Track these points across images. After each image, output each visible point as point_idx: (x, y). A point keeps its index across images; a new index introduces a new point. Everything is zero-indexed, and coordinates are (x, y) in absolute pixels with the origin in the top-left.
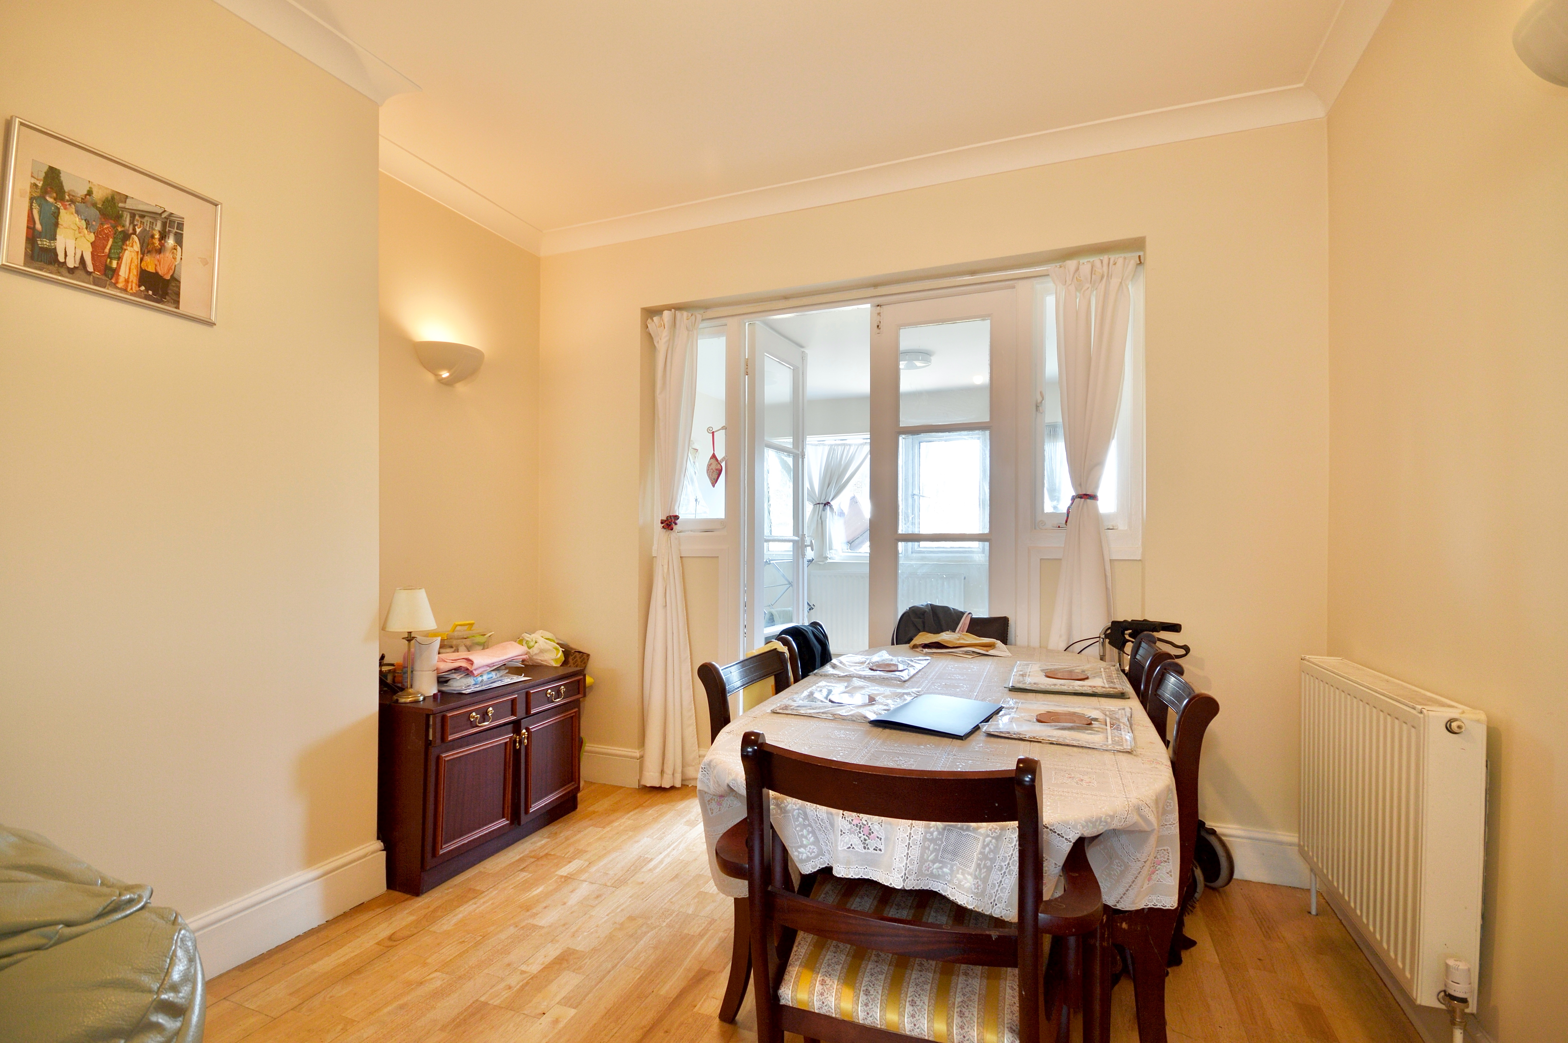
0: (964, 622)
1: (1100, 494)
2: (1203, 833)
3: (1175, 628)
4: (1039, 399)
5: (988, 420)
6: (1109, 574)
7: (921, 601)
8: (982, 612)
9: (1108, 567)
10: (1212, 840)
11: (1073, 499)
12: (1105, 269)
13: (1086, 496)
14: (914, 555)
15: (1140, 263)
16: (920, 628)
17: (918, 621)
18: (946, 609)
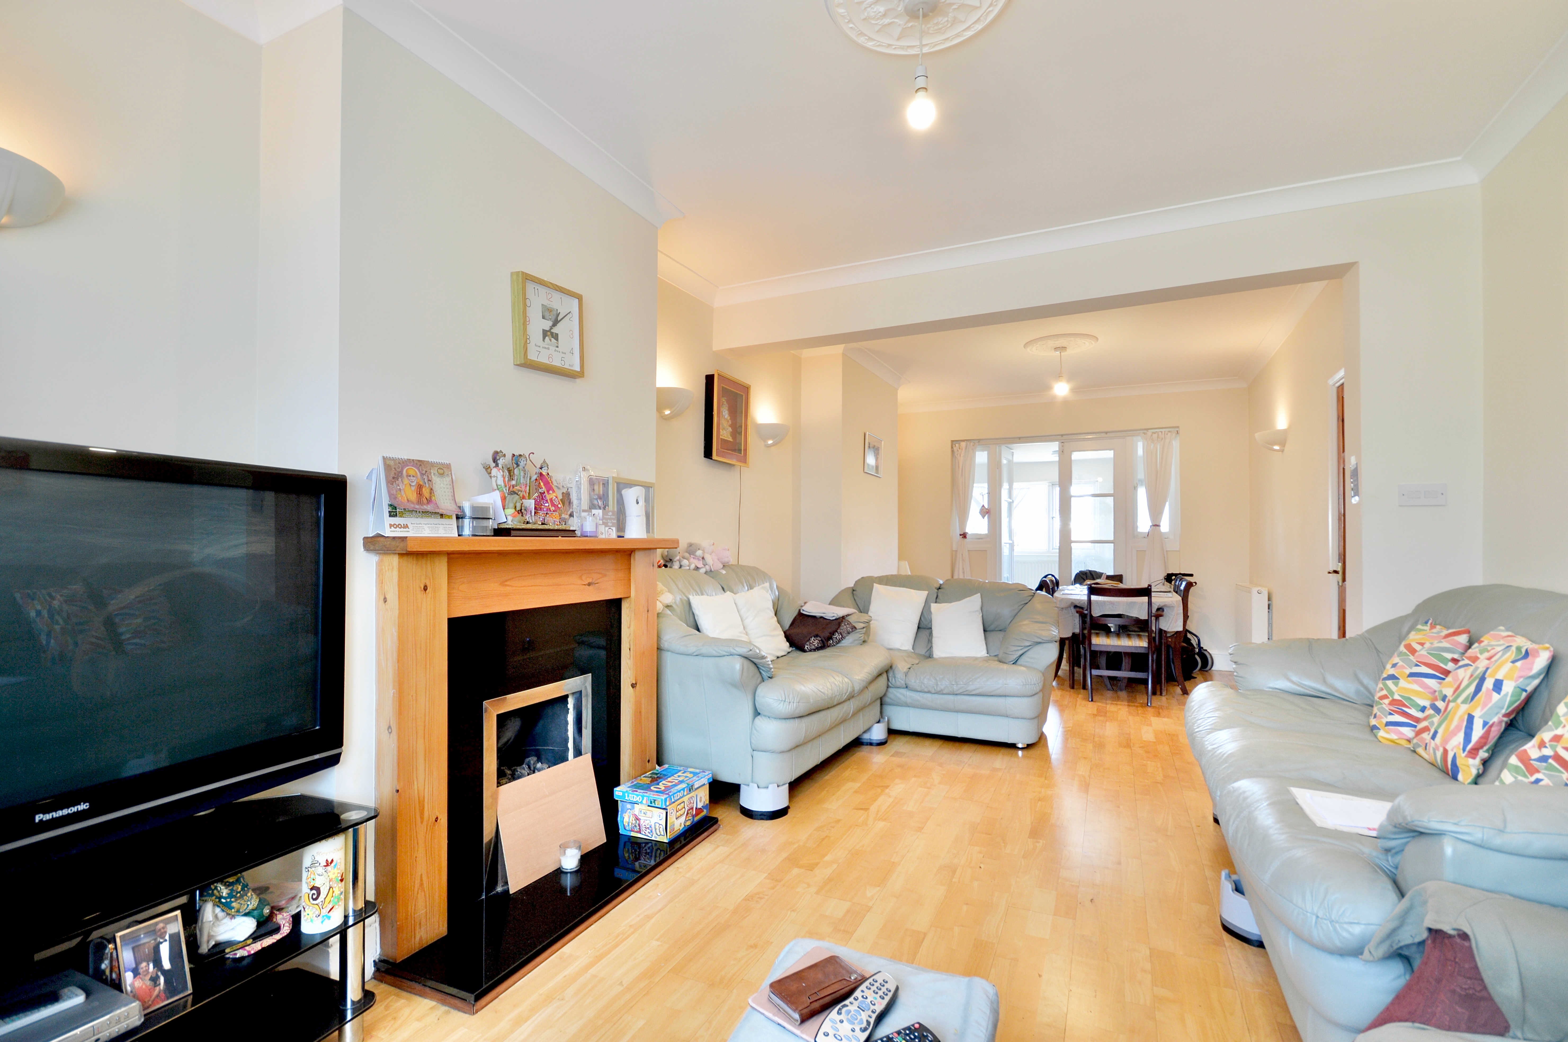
0: (1104, 577)
1: (1161, 524)
2: (1203, 651)
3: (1191, 575)
4: (1136, 485)
5: (1112, 492)
6: (1166, 556)
7: (1083, 568)
8: (1111, 573)
9: (1165, 554)
10: (1205, 653)
11: (1151, 526)
12: (1163, 436)
13: (1156, 525)
14: (1054, 550)
15: (1177, 432)
16: (1085, 578)
17: (1084, 577)
18: (1095, 572)
